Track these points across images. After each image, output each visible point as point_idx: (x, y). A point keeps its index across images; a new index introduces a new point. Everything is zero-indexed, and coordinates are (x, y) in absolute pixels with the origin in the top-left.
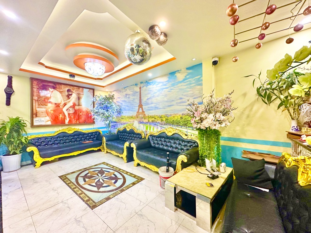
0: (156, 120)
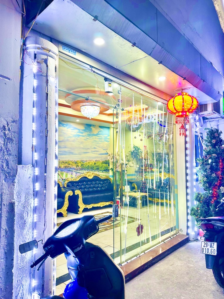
0: (70, 166)
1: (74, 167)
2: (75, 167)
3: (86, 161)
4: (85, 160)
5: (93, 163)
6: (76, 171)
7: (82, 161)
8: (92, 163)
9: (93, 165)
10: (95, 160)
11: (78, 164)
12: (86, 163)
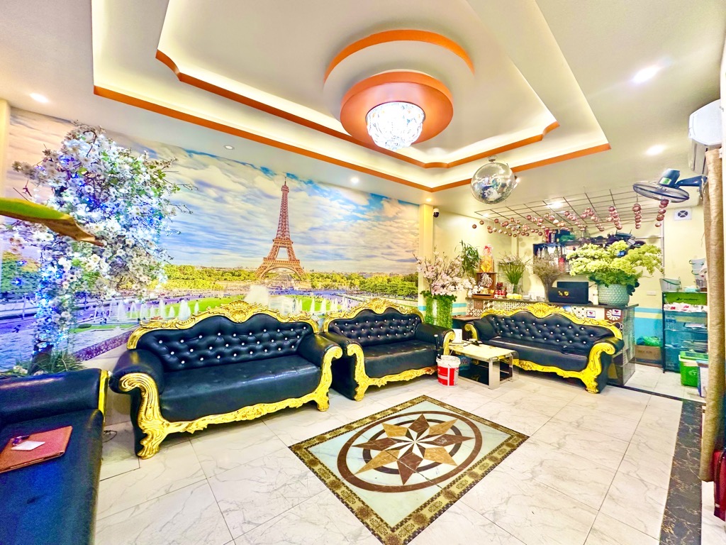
0: (336, 284)
1: (344, 287)
2: (346, 287)
3: (371, 275)
4: (369, 272)
5: (386, 280)
6: (349, 296)
7: (362, 275)
8: (381, 280)
9: (385, 283)
10: (388, 273)
11: (353, 282)
12: (369, 278)
